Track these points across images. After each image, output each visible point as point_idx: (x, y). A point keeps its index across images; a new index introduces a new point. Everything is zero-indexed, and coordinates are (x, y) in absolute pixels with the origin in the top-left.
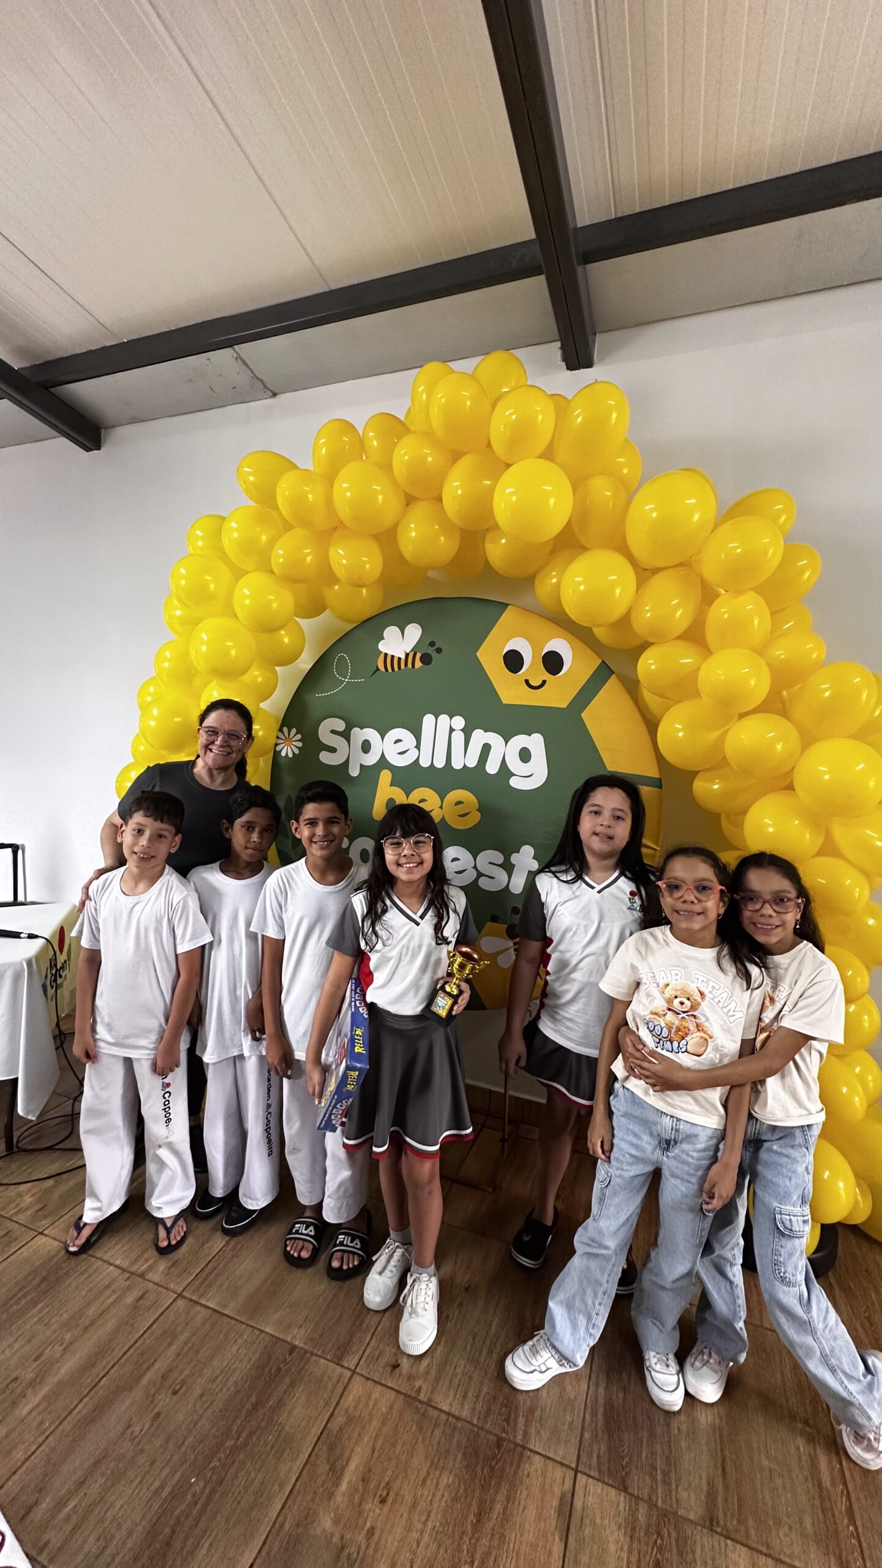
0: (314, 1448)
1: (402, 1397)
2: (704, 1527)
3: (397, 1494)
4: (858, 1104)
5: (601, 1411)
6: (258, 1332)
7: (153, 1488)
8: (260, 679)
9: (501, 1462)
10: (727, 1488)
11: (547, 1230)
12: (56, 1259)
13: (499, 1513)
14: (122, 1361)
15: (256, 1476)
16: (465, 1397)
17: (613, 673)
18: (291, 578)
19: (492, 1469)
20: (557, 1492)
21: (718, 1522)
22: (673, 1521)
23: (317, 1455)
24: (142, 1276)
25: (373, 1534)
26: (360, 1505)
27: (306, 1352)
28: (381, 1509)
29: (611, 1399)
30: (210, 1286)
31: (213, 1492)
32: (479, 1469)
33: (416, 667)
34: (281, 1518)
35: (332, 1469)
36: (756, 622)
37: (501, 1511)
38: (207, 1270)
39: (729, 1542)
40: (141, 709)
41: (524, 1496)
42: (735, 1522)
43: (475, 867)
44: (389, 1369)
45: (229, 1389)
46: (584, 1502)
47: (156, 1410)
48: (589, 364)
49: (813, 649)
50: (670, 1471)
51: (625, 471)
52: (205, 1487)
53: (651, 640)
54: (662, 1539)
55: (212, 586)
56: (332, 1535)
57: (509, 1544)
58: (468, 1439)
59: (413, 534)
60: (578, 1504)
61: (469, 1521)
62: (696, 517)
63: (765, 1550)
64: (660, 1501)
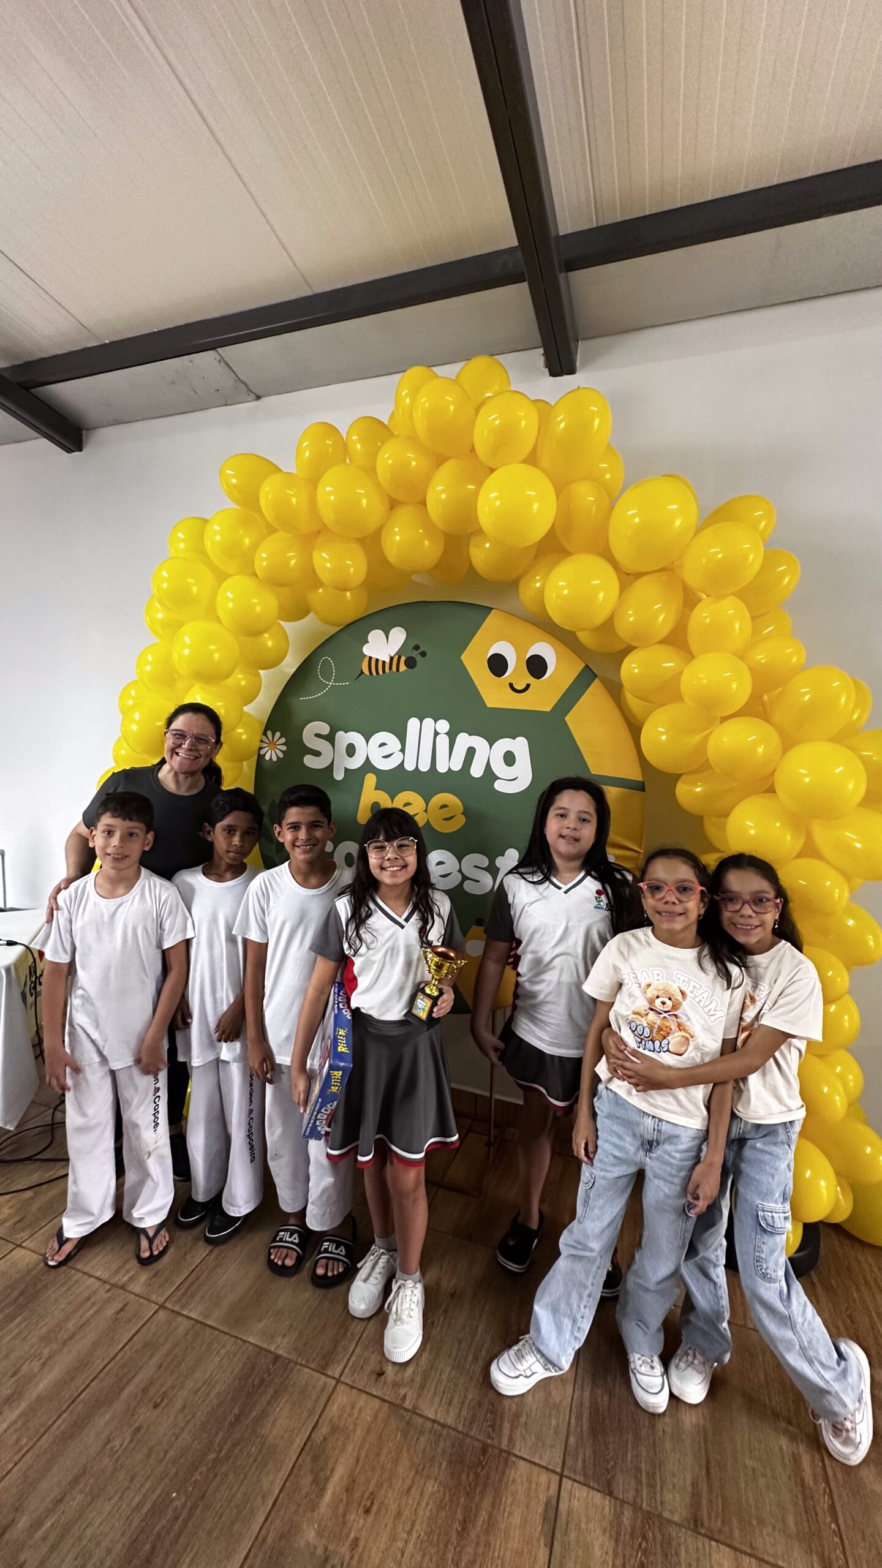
0: (297, 1459)
1: (387, 1404)
2: (689, 1528)
3: (382, 1503)
4: (838, 1103)
5: (586, 1415)
6: (241, 1343)
7: (134, 1504)
8: (243, 683)
9: (487, 1468)
10: (710, 1491)
11: (533, 1234)
12: (34, 1273)
13: (484, 1521)
14: (102, 1375)
15: (238, 1489)
16: (450, 1404)
17: (596, 676)
18: (274, 582)
19: (477, 1476)
20: (543, 1498)
21: (702, 1524)
22: (657, 1524)
23: (300, 1466)
24: (123, 1287)
25: (357, 1545)
26: (344, 1516)
27: (290, 1361)
28: (365, 1519)
29: (596, 1403)
30: (192, 1297)
31: (194, 1507)
32: (464, 1476)
33: (401, 670)
34: (264, 1531)
35: (315, 1481)
36: (737, 626)
37: (486, 1518)
38: (190, 1280)
39: (713, 1543)
40: (122, 713)
41: (509, 1502)
42: (719, 1523)
43: (460, 871)
44: (374, 1377)
45: (211, 1401)
46: (569, 1507)
47: (136, 1425)
48: (572, 371)
49: (793, 653)
50: (654, 1474)
51: (608, 476)
52: (186, 1502)
53: (634, 644)
54: (647, 1542)
55: (195, 589)
56: (315, 1548)
57: (494, 1552)
58: (453, 1446)
59: (398, 538)
60: (563, 1507)
61: (455, 1528)
62: (678, 523)
63: (749, 1551)
64: (644, 1504)
